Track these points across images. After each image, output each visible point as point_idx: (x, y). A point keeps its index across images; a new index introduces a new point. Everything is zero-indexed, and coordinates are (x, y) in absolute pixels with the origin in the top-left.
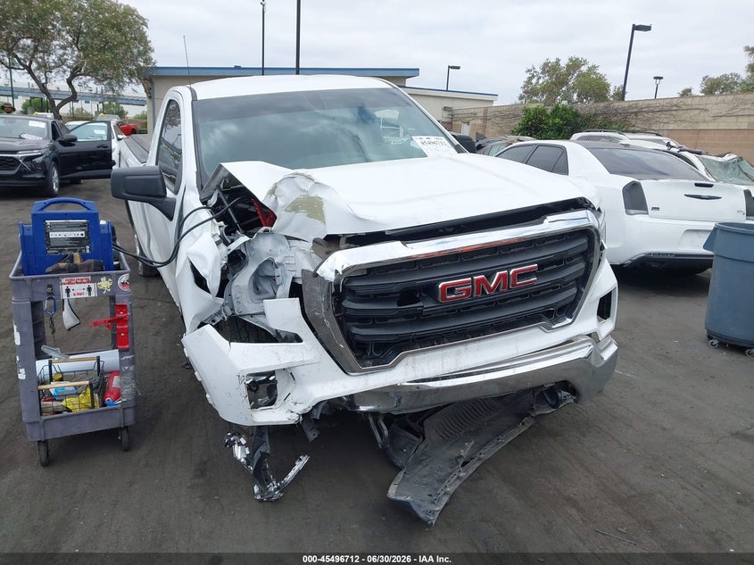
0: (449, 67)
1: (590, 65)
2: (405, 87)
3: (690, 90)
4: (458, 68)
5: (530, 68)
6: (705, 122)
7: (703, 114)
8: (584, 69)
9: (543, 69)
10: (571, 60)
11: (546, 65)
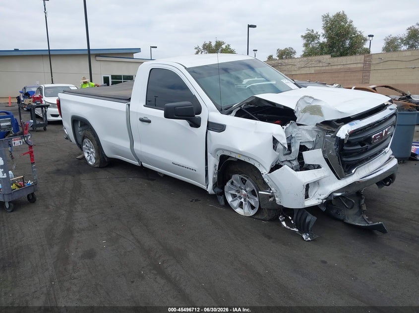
0: (151, 47)
1: (226, 44)
2: (133, 58)
3: (272, 56)
4: (156, 47)
5: (197, 47)
6: (294, 70)
7: (293, 67)
8: (224, 46)
9: (204, 47)
10: (217, 42)
11: (204, 45)
